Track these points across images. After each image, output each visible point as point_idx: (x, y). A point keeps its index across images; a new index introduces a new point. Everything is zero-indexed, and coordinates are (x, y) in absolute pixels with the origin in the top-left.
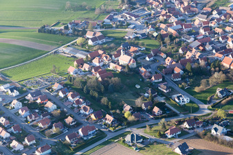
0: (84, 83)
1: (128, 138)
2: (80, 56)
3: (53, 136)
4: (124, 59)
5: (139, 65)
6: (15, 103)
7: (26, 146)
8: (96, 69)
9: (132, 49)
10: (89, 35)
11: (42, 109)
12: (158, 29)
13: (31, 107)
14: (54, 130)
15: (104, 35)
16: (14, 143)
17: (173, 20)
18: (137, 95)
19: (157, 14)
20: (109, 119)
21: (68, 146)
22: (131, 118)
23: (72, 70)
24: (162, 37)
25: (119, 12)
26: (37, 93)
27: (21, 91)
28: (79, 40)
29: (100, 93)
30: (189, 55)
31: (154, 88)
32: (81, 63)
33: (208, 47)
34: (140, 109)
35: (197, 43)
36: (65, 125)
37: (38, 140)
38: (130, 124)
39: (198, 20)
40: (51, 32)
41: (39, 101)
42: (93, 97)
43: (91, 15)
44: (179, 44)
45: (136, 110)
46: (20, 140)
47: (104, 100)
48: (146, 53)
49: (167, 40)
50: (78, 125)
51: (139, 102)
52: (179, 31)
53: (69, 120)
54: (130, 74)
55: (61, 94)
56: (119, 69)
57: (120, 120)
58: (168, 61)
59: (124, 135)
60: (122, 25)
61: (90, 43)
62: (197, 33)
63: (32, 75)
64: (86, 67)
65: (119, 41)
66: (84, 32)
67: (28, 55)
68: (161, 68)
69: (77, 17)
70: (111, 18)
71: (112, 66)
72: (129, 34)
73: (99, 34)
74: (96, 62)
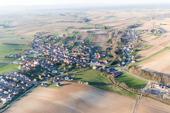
0: (25, 71)
1: (42, 84)
2: (21, 63)
3: (18, 88)
4: (36, 63)
5: (40, 64)
6: (2, 80)
7: (9, 92)
8: (28, 67)
9: (37, 60)
10: (22, 57)
11: (12, 80)
12: (43, 54)
13: (8, 80)
14: (18, 86)
15: (27, 57)
16: (5, 92)
17: (47, 51)
18: (42, 72)
19: (42, 50)
20: (35, 80)
21: (24, 90)
22: (42, 79)
23: (19, 68)
24: (45, 56)
25: (30, 50)
26: (9, 76)
27: (3, 76)
28: (19, 59)
29: (30, 73)
30: (54, 60)
31: (46, 70)
32: (22, 65)
33: (59, 57)
34: (44, 76)
35: (56, 57)
36: (21, 84)
37: (13, 90)
38: (42, 81)
39: (54, 50)
40: (9, 57)
41: (10, 78)
42: (28, 75)
43: (21, 51)
44: (51, 57)
45: (42, 76)
46: (7, 91)
47: (32, 75)
48: (42, 60)
49: (47, 56)
50: (25, 83)
51: (43, 74)
52: (50, 54)
53: (22, 82)
54: (38, 67)
55: (18, 75)
56: (35, 66)
57: (38, 80)
58: (49, 62)
59: (41, 84)
60: (32, 53)
61: (23, 59)
62: (55, 54)
63: (7, 71)
64: (24, 66)
65: (32, 58)
66: (20, 57)
67: (3, 65)
68: (47, 64)
69: (16, 52)
70: (28, 52)
71: (32, 65)
72: (35, 56)
73: (25, 57)
74: (27, 65)
